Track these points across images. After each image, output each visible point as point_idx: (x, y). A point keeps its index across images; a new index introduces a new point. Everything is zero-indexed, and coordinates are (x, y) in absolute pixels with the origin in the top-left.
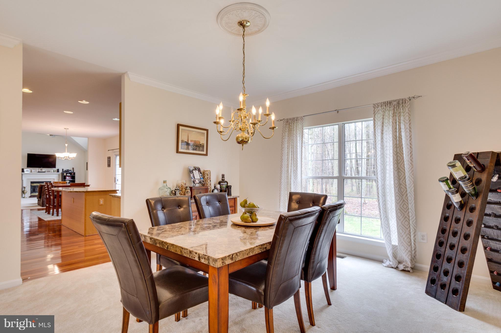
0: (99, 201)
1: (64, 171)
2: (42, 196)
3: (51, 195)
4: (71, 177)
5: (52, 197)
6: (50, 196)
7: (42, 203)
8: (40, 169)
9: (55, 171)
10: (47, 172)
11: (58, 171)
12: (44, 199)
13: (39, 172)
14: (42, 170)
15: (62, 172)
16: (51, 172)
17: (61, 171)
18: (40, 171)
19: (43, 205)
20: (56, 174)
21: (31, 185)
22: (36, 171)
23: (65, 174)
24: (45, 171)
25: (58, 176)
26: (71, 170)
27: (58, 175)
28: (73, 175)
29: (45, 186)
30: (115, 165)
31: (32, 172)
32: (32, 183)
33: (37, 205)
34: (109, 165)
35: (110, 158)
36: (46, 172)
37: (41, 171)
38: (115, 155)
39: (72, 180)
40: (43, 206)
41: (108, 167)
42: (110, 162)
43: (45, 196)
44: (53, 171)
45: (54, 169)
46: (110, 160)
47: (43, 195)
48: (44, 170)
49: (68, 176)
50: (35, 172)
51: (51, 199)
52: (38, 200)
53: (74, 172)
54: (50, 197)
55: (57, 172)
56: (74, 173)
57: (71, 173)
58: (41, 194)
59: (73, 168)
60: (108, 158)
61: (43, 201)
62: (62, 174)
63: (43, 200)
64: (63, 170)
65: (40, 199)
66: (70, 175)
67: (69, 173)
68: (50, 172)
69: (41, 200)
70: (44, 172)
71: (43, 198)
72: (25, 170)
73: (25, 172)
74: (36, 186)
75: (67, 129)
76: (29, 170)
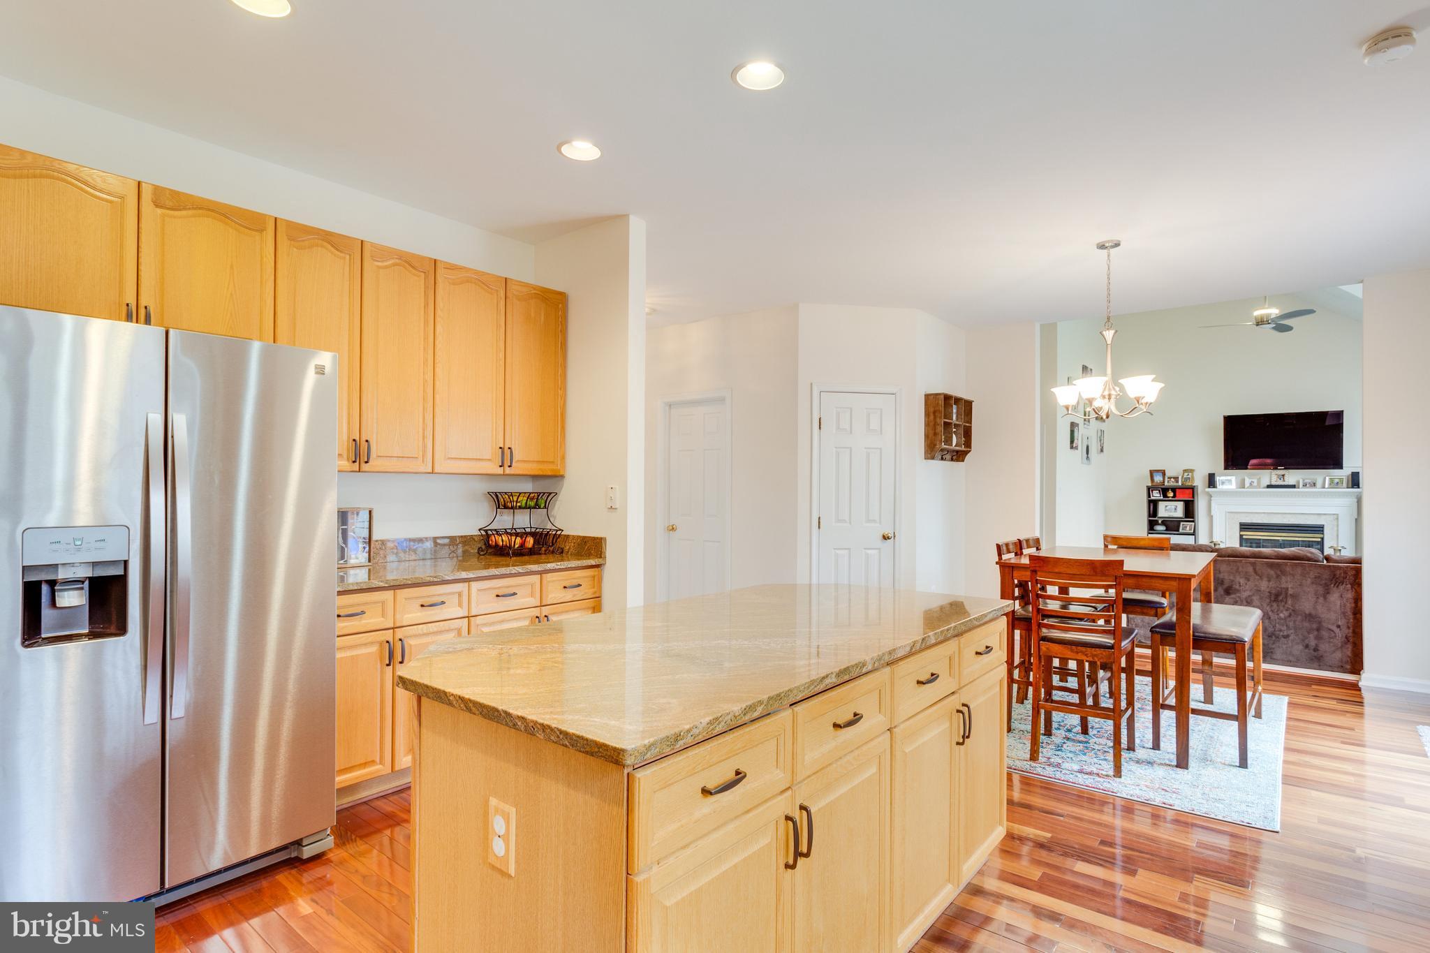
8: (1276, 473)
9: (1341, 480)
10: (1305, 485)
11: (1354, 481)
13: (1269, 486)
14: (1286, 478)
16: (1323, 486)
18: (1273, 483)
20: (1344, 493)
21: (1241, 536)
22: (1259, 483)
24: (1298, 482)
27: (1355, 500)
32: (1244, 527)
36: (1301, 486)
37: (1280, 483)
44: (1332, 481)
45: (1336, 473)
48: (1293, 476)
50: (1255, 487)
55: (1351, 487)
68: (1319, 484)
70: (1294, 486)
72: (1218, 479)
73: (1220, 487)
74: (1260, 539)
75: (1113, 247)
76: (1233, 479)
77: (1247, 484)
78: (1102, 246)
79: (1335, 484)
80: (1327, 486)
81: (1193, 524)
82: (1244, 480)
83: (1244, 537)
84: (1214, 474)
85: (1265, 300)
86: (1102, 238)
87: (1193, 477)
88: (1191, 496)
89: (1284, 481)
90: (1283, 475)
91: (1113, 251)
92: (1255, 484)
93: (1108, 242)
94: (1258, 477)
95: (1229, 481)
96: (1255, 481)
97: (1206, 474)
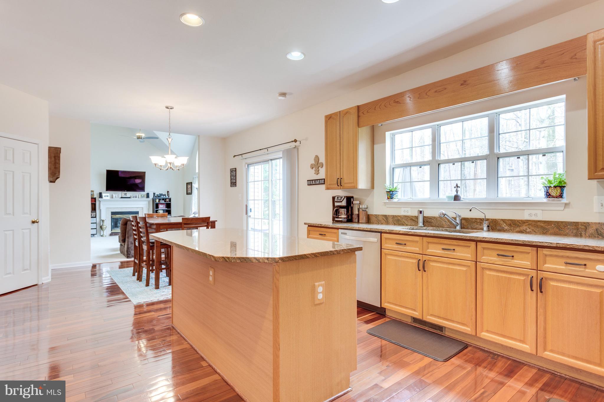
0: (314, 289)
1: (156, 197)
2: (126, 239)
3: (143, 242)
4: (165, 204)
5: (145, 247)
6: (141, 243)
7: (127, 252)
8: (124, 193)
9: (144, 195)
10: (133, 197)
11: (148, 196)
12: (130, 243)
13: (122, 198)
14: (127, 194)
15: (154, 197)
16: (139, 198)
17: (151, 196)
18: (123, 196)
19: (129, 255)
20: (145, 200)
21: (112, 217)
22: (118, 196)
23: (157, 201)
24: (131, 196)
25: (148, 204)
26: (165, 195)
27: (148, 202)
28: (168, 202)
29: (133, 223)
30: (247, 183)
31: (113, 198)
32: (113, 213)
33: (119, 252)
34: (233, 184)
35: (236, 170)
36: (132, 198)
37: (125, 196)
38: (246, 163)
39: (167, 209)
40: (128, 257)
41: (231, 186)
42: (236, 178)
43: (131, 240)
44: (141, 195)
45: (143, 193)
46: (236, 174)
47: (128, 238)
48: (129, 194)
49: (162, 204)
51: (143, 249)
52: (121, 245)
53: (170, 197)
54: (142, 247)
55: (147, 198)
56: (170, 200)
57: (166, 199)
58: (125, 235)
59: (168, 192)
60: (231, 171)
61: (128, 248)
62: (154, 200)
63: (128, 245)
64: (154, 194)
65: (123, 244)
66: (164, 202)
67: (163, 199)
68: (137, 197)
69: (126, 246)
70: (130, 198)
71: (128, 242)
72: (103, 195)
73: (104, 198)
74: (118, 218)
75: (171, 109)
76: (108, 194)
77: (114, 197)
78: (167, 108)
79: (142, 197)
80: (140, 198)
81: (95, 213)
82: (113, 195)
83: (113, 217)
84: (101, 193)
85: (140, 131)
86: (168, 105)
87: (93, 194)
88: (94, 201)
89: (126, 196)
90: (126, 194)
91: (171, 110)
92: (117, 197)
93: (170, 106)
94: (118, 194)
95: (107, 195)
96: (117, 196)
97: (99, 192)
